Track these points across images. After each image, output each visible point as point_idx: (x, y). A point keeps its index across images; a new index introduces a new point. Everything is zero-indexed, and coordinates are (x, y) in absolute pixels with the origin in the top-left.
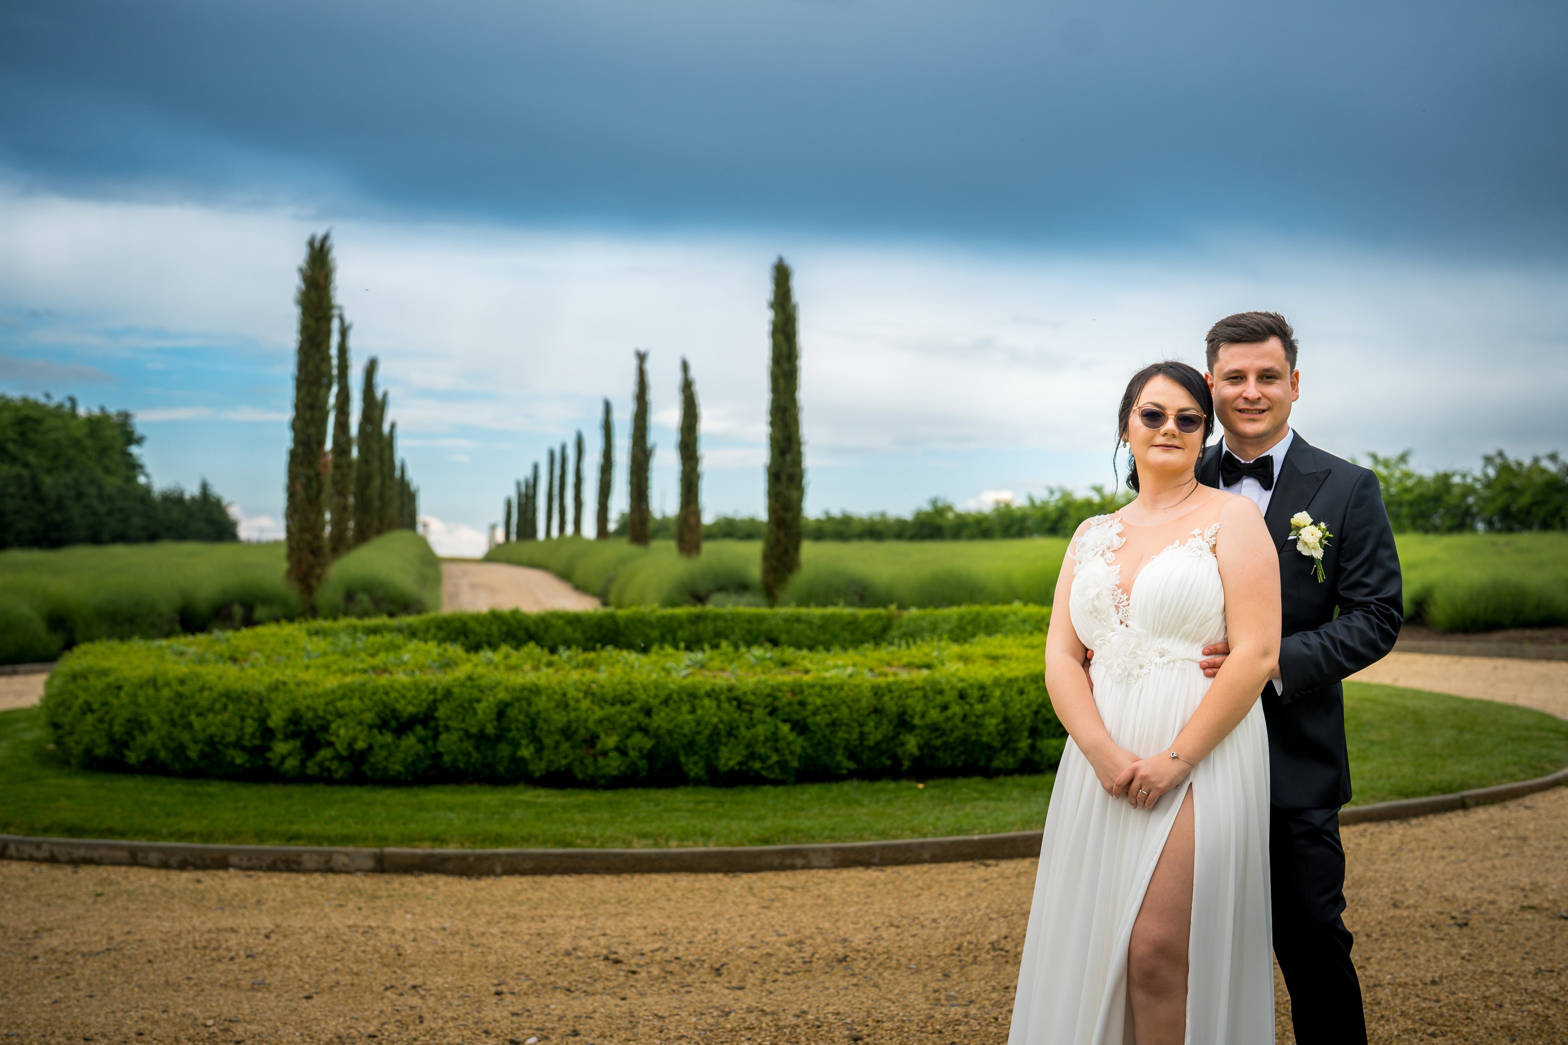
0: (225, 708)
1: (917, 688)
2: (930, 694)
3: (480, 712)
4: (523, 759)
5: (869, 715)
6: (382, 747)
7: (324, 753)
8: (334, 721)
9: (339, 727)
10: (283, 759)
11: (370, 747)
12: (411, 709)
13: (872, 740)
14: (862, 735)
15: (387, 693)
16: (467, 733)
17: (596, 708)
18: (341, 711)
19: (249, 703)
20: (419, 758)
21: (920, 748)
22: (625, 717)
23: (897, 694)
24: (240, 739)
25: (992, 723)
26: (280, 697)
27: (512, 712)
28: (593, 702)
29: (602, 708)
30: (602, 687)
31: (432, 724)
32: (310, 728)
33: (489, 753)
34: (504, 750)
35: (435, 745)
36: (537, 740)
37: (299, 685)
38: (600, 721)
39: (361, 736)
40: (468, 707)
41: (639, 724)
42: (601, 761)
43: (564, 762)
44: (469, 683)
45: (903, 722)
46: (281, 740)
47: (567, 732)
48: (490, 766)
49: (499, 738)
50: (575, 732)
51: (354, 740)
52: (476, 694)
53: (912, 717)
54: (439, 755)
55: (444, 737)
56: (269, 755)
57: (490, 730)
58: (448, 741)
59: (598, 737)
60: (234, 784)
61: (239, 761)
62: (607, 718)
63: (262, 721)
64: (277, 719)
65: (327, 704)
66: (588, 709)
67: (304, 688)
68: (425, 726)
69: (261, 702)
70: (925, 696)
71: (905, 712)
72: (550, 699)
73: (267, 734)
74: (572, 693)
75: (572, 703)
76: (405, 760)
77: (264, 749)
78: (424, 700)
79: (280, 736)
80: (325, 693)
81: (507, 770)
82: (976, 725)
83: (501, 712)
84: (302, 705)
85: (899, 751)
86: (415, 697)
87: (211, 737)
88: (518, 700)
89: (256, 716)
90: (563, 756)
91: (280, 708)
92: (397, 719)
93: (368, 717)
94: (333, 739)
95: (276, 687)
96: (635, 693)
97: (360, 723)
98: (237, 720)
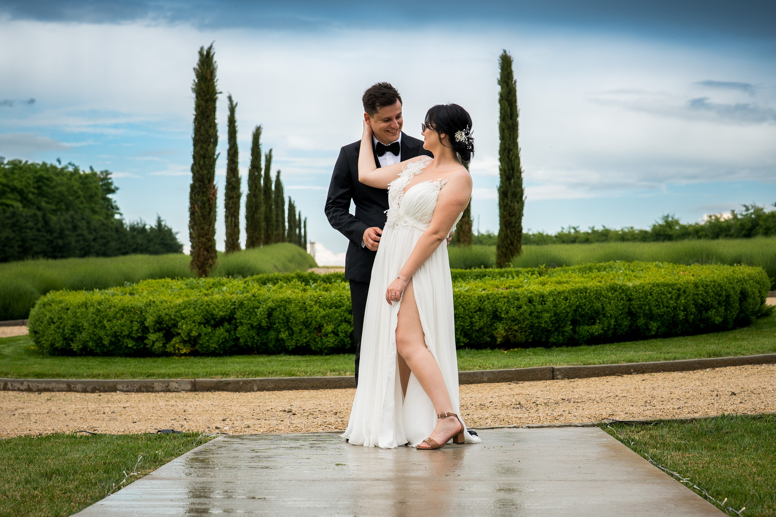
0: (122, 316)
1: (504, 297)
2: (512, 300)
3: (258, 314)
4: (282, 339)
5: (475, 312)
6: (206, 334)
7: (175, 340)
8: (180, 321)
9: (182, 324)
10: (154, 342)
11: (200, 335)
12: (221, 313)
13: (477, 327)
14: (472, 323)
15: (209, 305)
16: (252, 325)
17: (321, 310)
18: (184, 315)
19: (135, 313)
20: (226, 340)
21: (506, 331)
22: (337, 315)
23: (492, 300)
24: (131, 332)
25: (546, 315)
26: (151, 310)
27: (276, 314)
28: (320, 307)
29: (324, 310)
30: (325, 298)
31: (234, 321)
32: (167, 325)
33: (264, 337)
34: (272, 335)
35: (235, 333)
36: (290, 329)
37: (162, 303)
38: (324, 317)
39: (194, 329)
40: (252, 311)
41: (345, 318)
42: (325, 339)
43: (305, 340)
44: (253, 298)
45: (496, 316)
46: (153, 333)
47: (306, 324)
48: (266, 344)
49: (269, 328)
50: (310, 324)
51: (191, 330)
52: (256, 304)
53: (500, 313)
54: (238, 339)
55: (239, 328)
56: (146, 341)
57: (264, 324)
58: (242, 331)
59: (323, 326)
60: (128, 359)
61: (130, 345)
62: (327, 315)
63: (142, 323)
64: (150, 321)
65: (176, 312)
66: (317, 310)
67: (164, 303)
68: (230, 324)
69: (141, 312)
70: (508, 301)
71: (497, 310)
72: (296, 305)
73: (145, 330)
74: (308, 302)
75: (308, 308)
76: (218, 341)
77: (143, 338)
78: (229, 308)
79: (152, 331)
80: (176, 306)
81: (274, 346)
82: (537, 317)
83: (270, 313)
84: (163, 313)
85: (495, 333)
86: (224, 307)
87: (115, 332)
88: (279, 306)
89: (139, 320)
90: (304, 337)
91: (151, 315)
92: (214, 319)
93: (198, 318)
94: (180, 331)
95: (149, 305)
96: (344, 302)
97: (194, 322)
98: (128, 322)
